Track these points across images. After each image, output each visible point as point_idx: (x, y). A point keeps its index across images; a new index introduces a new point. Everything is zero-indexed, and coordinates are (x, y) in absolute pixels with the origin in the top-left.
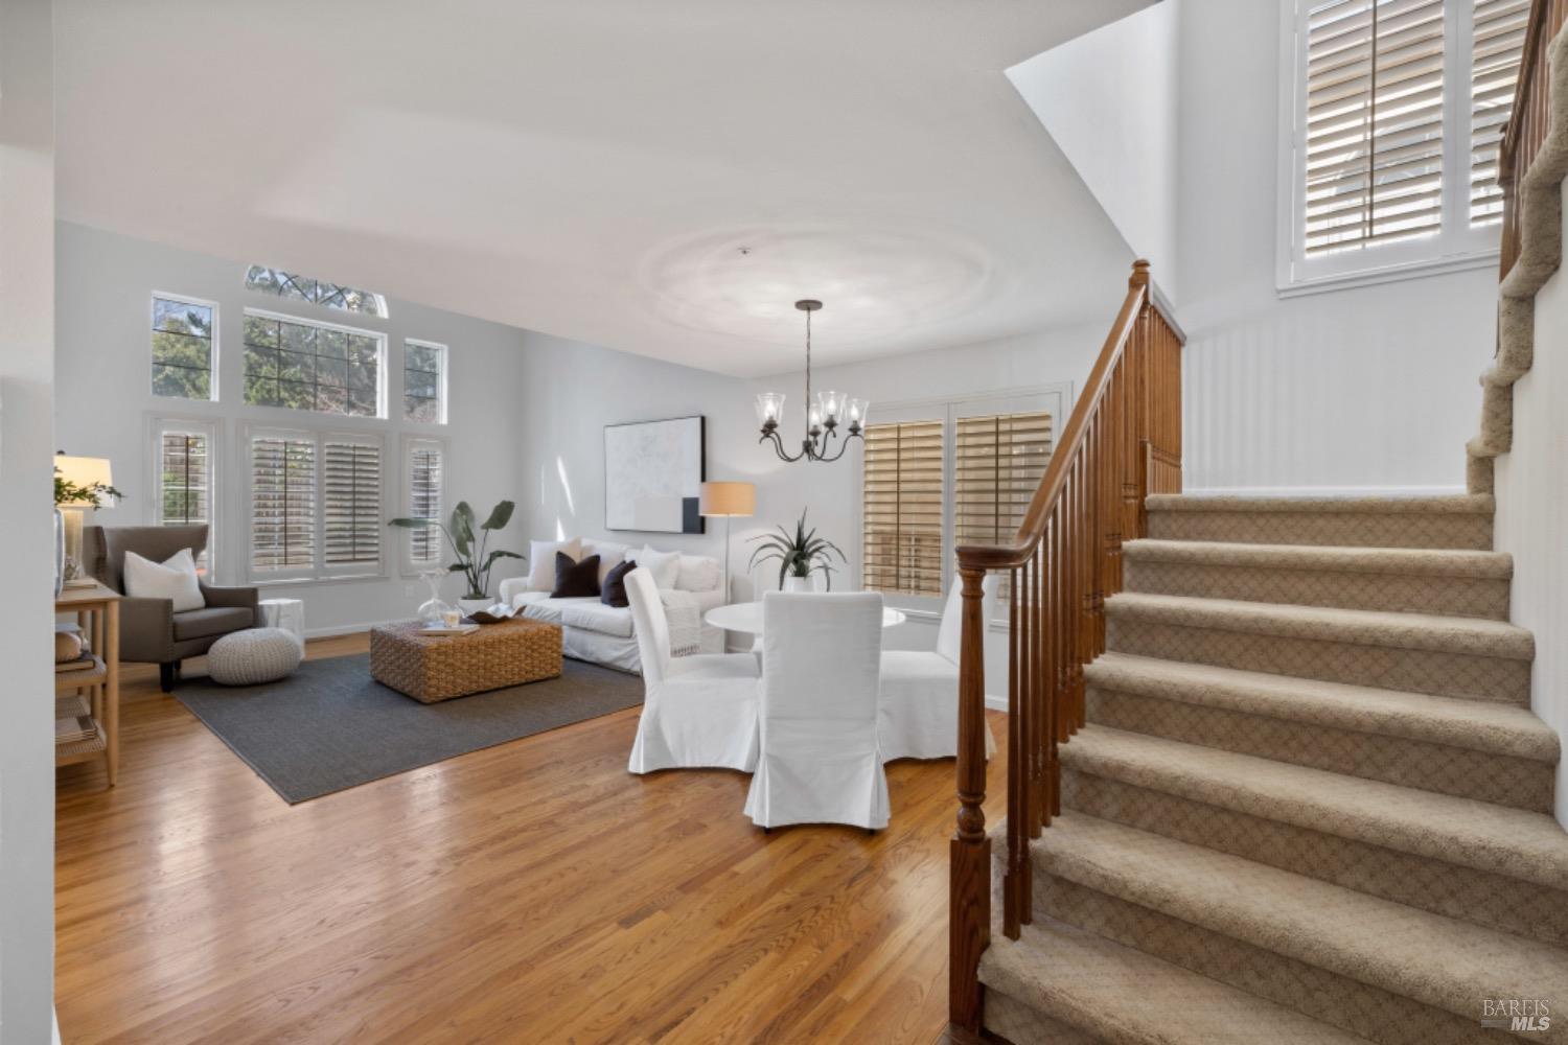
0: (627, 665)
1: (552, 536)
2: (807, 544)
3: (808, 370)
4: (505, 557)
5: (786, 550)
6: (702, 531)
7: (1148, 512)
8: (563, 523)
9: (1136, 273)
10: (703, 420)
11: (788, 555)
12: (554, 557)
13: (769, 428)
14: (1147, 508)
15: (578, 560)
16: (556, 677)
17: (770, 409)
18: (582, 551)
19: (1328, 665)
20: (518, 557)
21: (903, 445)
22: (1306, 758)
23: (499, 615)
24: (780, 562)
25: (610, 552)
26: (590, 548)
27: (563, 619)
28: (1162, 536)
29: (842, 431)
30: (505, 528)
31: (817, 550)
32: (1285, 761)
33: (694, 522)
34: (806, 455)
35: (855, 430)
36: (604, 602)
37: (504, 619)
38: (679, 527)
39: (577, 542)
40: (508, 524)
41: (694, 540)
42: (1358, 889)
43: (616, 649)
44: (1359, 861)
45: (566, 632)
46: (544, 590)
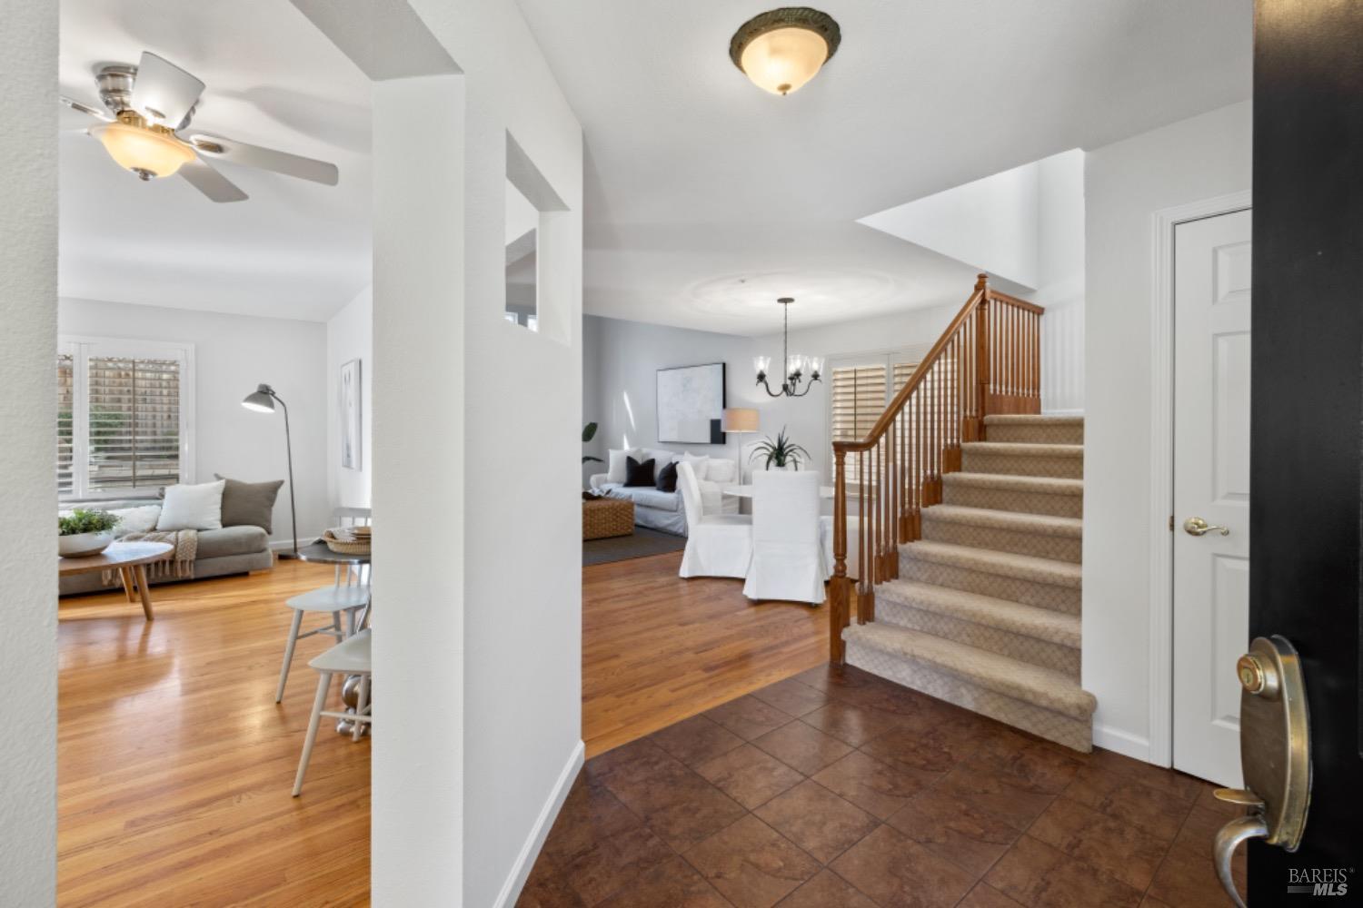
0: (674, 529)
1: (620, 447)
2: (785, 446)
3: (786, 332)
4: (592, 461)
5: (771, 450)
6: (724, 442)
7: (986, 426)
8: (628, 438)
9: (979, 282)
10: (724, 365)
11: (772, 453)
12: (625, 460)
13: (761, 377)
14: (985, 423)
15: (640, 462)
16: (630, 535)
17: (761, 365)
18: (643, 456)
19: (1053, 507)
20: (599, 460)
21: (859, 382)
22: (1025, 551)
23: (596, 494)
24: (766, 458)
25: (662, 458)
26: (648, 454)
27: (633, 500)
28: (994, 440)
29: (806, 378)
30: (591, 441)
31: (791, 451)
32: (1016, 553)
33: (718, 436)
34: (784, 393)
35: (816, 376)
36: (658, 489)
37: (599, 497)
38: (707, 439)
39: (639, 451)
40: (593, 439)
41: (718, 448)
42: (1028, 604)
43: (668, 518)
44: (1027, 590)
45: (637, 509)
46: (618, 483)
